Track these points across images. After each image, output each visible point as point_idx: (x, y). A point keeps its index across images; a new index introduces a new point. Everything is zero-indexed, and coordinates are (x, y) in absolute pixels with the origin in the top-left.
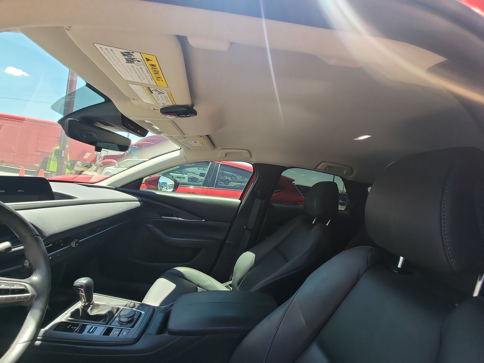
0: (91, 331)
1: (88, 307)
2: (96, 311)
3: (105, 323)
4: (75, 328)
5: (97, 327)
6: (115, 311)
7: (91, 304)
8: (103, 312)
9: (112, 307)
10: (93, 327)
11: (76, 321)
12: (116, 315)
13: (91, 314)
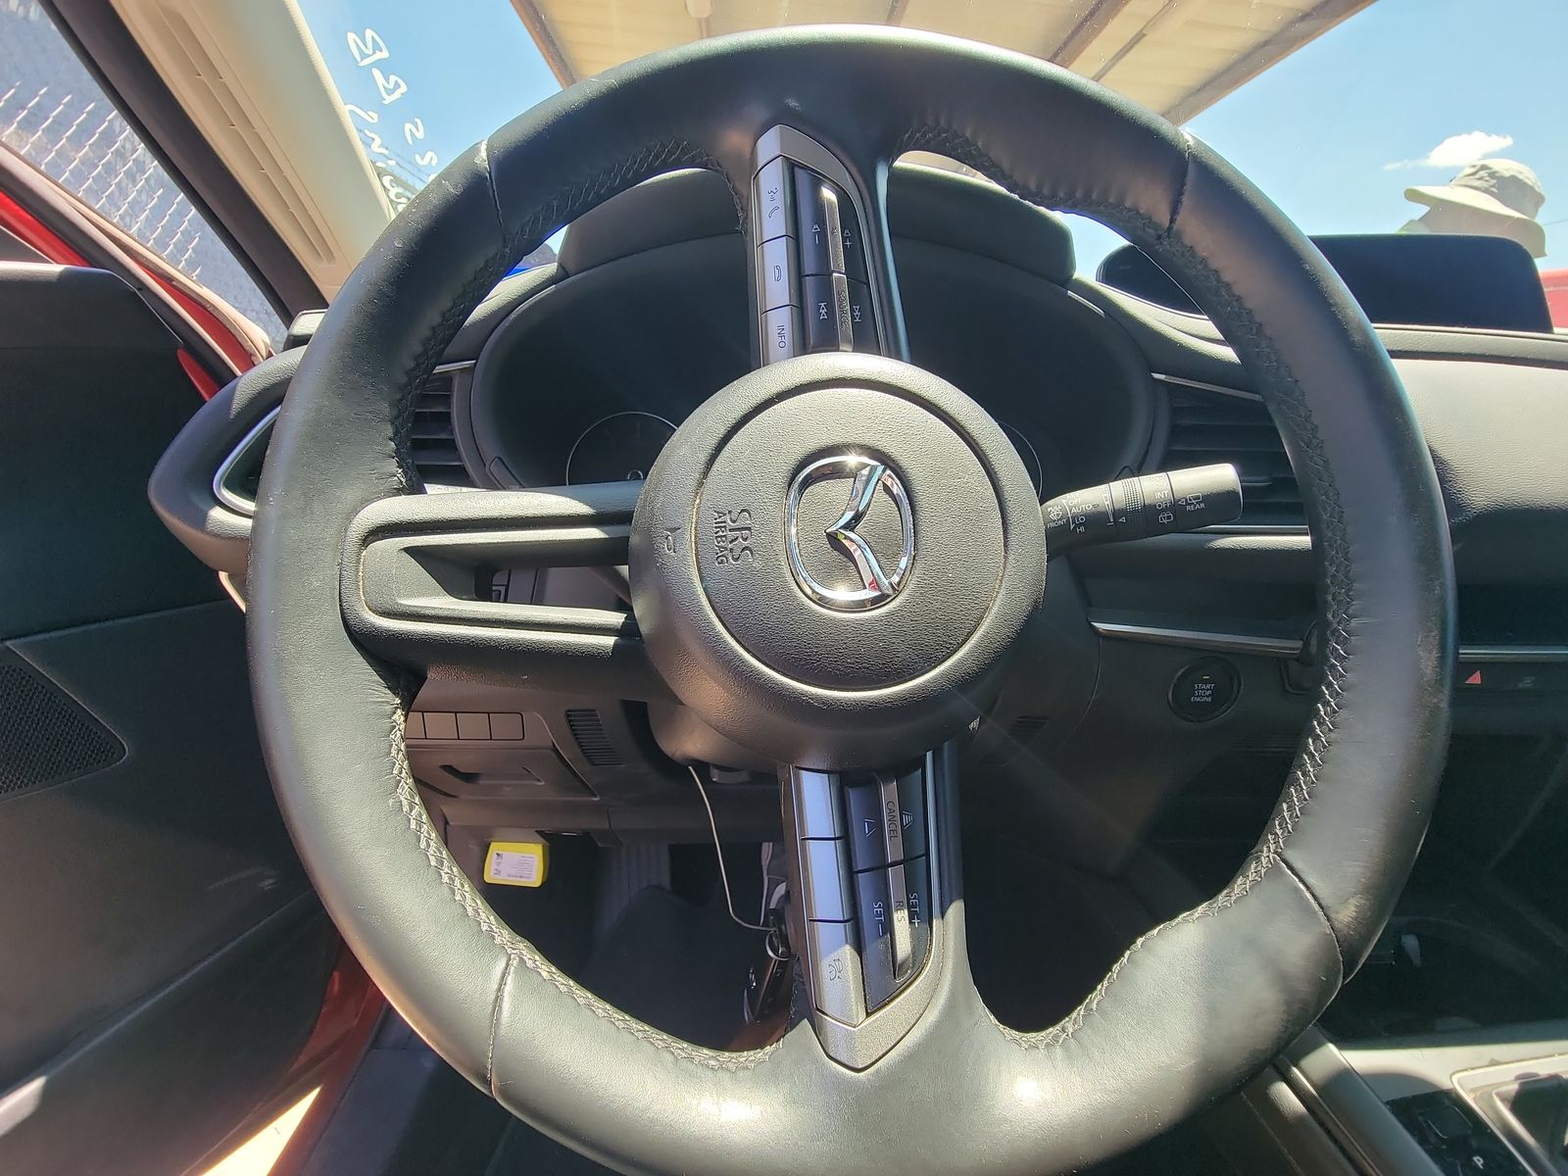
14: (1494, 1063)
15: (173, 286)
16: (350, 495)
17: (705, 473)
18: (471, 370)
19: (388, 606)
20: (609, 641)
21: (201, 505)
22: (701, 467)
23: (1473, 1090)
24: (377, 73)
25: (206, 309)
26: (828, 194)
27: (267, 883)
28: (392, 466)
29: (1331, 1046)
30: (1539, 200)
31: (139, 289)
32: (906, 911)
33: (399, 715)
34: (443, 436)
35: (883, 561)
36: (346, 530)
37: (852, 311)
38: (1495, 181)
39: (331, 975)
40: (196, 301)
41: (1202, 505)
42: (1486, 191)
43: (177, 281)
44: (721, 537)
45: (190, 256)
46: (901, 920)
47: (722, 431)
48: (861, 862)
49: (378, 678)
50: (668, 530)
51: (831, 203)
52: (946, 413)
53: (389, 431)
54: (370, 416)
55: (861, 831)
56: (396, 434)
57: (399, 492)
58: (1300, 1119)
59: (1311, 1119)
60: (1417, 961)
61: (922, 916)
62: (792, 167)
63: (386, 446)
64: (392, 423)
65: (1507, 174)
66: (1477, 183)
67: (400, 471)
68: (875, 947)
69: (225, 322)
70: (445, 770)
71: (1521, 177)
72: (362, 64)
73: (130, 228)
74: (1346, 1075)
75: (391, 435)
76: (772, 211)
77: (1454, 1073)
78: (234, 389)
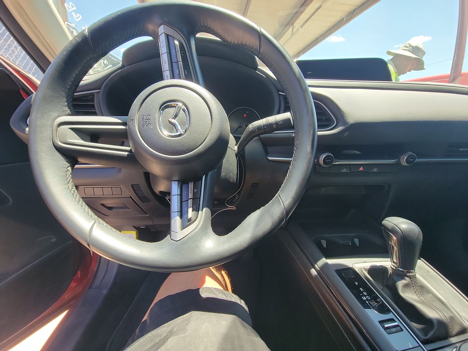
0: (386, 326)
1: (402, 276)
2: (415, 297)
3: (423, 337)
4: (365, 293)
5: (402, 330)
6: (456, 329)
7: (407, 276)
8: (431, 314)
9: (451, 315)
10: (395, 322)
11: (373, 285)
12: (453, 340)
13: (402, 294)
14: (365, 262)
15: (20, 73)
16: (55, 114)
17: (140, 107)
18: (99, 92)
19: (66, 141)
20: (126, 153)
21: (24, 127)
22: (139, 106)
23: (358, 268)
24: (73, 13)
25: (29, 80)
26: (176, 42)
27: (53, 240)
28: (67, 108)
29: (324, 259)
30: (424, 53)
31: (11, 74)
32: (191, 208)
33: (70, 169)
34: (93, 111)
35: (182, 126)
36: (54, 122)
37: (184, 72)
38: (411, 48)
39: (77, 272)
40: (27, 78)
41: (282, 122)
42: (409, 51)
43: (21, 72)
44: (143, 121)
45: (34, 71)
46: (190, 210)
47: (144, 97)
48: (184, 200)
49: (63, 159)
50: (131, 120)
51: (177, 45)
52: (198, 93)
53: (65, 100)
54: (59, 96)
55: (184, 193)
56: (67, 101)
57: (69, 115)
58: (316, 276)
59: (318, 276)
60: (358, 245)
61: (196, 209)
62: (167, 36)
63: (65, 103)
64: (66, 98)
65: (414, 46)
66: (406, 49)
67: (69, 110)
68: (184, 217)
69: (35, 84)
70: (102, 205)
71: (418, 46)
72: (69, 11)
73: (16, 63)
74: (326, 264)
75: (66, 101)
76: (163, 46)
77: (353, 264)
78: (32, 96)
